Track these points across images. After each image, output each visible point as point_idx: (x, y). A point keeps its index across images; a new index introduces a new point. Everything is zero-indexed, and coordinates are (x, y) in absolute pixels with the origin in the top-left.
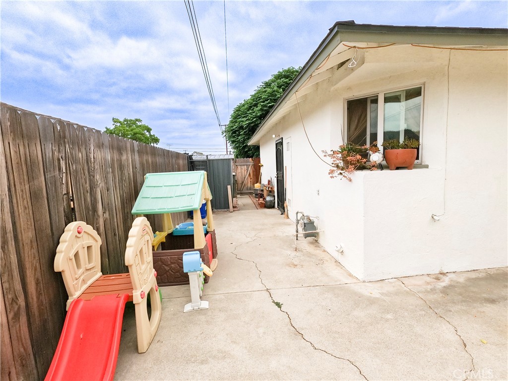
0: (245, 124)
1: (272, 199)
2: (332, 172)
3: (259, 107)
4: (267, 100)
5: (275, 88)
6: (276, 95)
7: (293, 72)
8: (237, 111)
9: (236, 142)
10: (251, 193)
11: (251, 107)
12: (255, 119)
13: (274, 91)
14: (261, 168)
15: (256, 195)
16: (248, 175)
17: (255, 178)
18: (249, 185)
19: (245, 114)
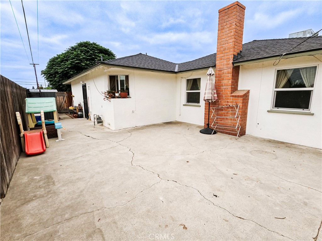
0: (60, 71)
1: (82, 113)
2: (104, 99)
3: (69, 62)
4: (74, 59)
5: (79, 52)
6: (80, 57)
7: (89, 45)
8: (52, 61)
9: (53, 81)
10: (67, 112)
11: (63, 61)
12: (67, 69)
13: (78, 54)
14: (73, 98)
15: (70, 113)
16: (64, 102)
17: (69, 103)
18: (65, 107)
19: (59, 64)
